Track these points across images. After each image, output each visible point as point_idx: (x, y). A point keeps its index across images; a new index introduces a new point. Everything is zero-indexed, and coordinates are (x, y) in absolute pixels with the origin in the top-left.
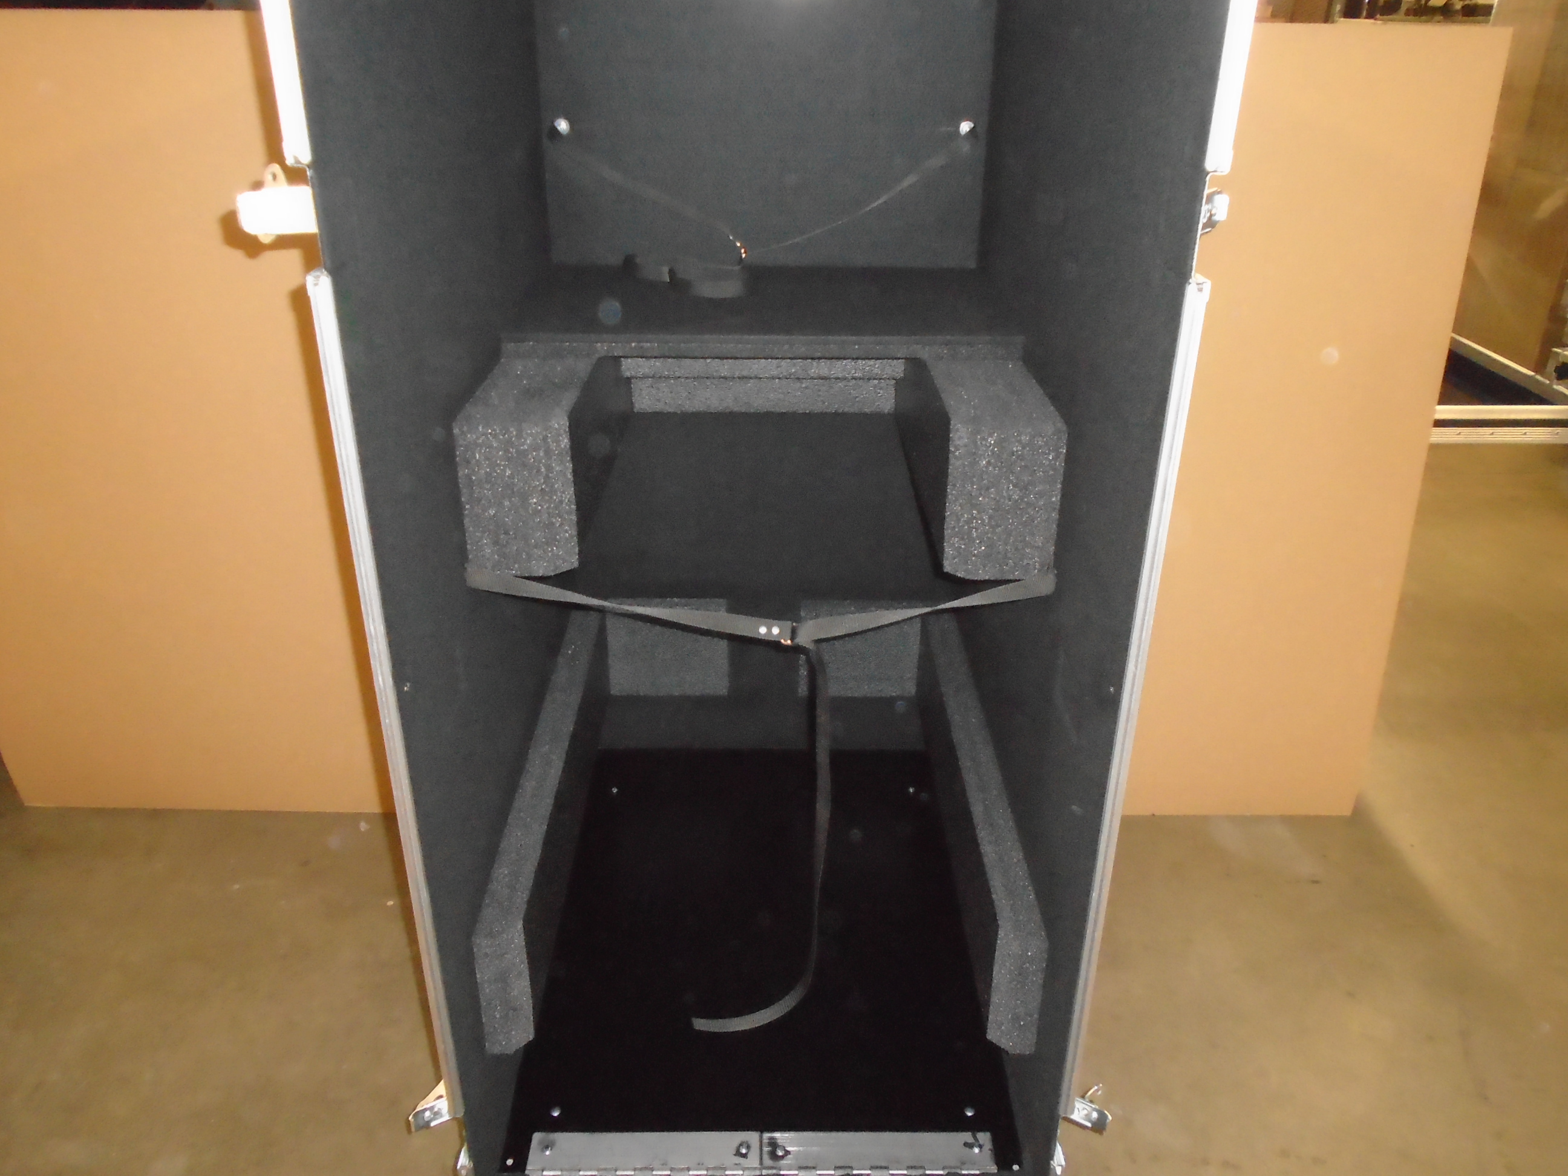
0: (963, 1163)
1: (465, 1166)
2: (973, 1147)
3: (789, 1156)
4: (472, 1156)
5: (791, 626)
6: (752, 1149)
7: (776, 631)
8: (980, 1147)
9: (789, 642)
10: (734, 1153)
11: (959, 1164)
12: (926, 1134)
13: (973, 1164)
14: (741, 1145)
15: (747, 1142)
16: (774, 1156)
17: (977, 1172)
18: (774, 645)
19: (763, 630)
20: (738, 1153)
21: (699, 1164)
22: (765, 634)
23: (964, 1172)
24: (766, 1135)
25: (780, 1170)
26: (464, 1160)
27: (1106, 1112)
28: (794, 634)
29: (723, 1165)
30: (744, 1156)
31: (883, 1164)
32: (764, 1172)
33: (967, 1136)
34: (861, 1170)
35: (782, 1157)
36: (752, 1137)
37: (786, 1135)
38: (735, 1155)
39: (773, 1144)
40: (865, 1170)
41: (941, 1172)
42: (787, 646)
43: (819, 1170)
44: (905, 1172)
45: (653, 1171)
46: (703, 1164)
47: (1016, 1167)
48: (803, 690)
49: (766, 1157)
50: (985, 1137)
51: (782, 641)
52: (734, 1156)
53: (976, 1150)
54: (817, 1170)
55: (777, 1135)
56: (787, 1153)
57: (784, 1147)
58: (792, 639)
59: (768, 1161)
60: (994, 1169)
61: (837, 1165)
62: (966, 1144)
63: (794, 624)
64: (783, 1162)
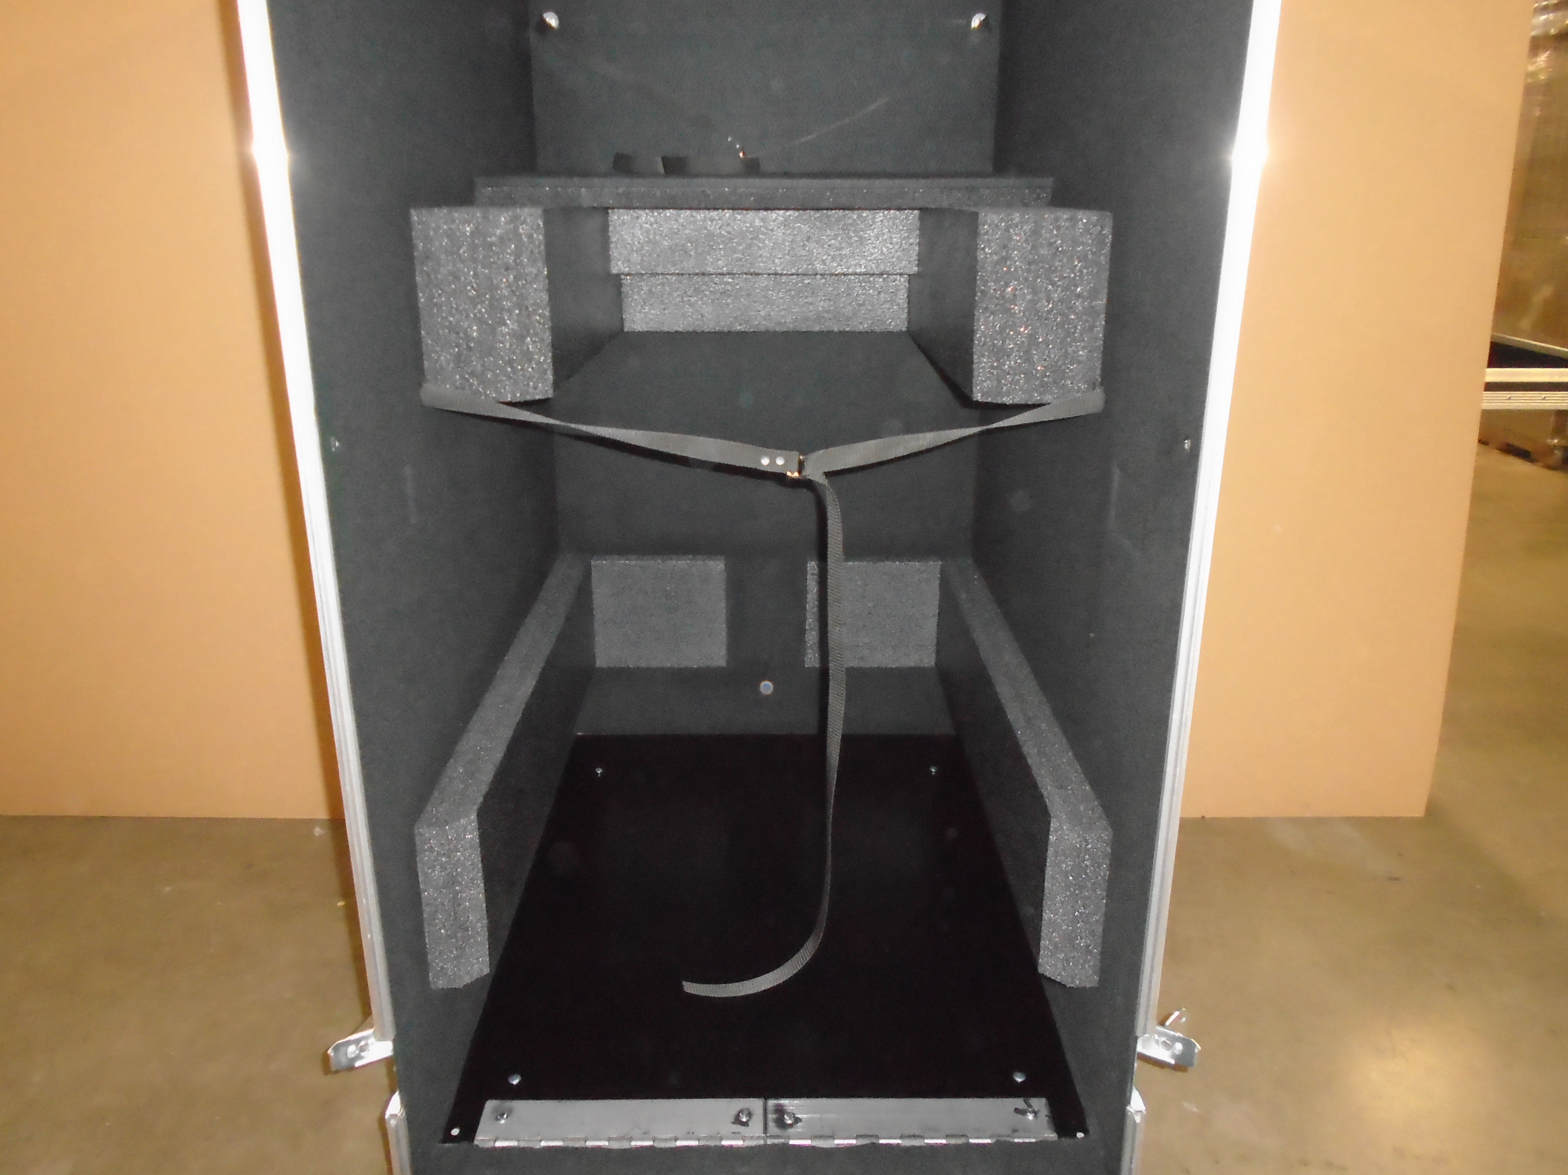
0: (1015, 1131)
1: (396, 1115)
2: (1026, 1113)
3: (799, 1124)
4: (407, 1104)
5: (797, 460)
6: (754, 1118)
7: (780, 462)
8: (1035, 1113)
9: (796, 475)
10: (733, 1121)
11: (1009, 1132)
12: (966, 1100)
13: (1027, 1132)
14: (741, 1111)
15: (748, 1110)
16: (781, 1123)
17: (1033, 1140)
18: (779, 478)
19: (765, 461)
20: (737, 1121)
21: (688, 1133)
22: (768, 465)
23: (1016, 1140)
24: (772, 1102)
25: (789, 1139)
26: (395, 1106)
27: (1192, 1040)
28: (801, 467)
29: (719, 1134)
30: (745, 1124)
31: (917, 1133)
32: (769, 1142)
33: (1019, 1103)
34: (890, 1138)
35: (791, 1126)
36: (755, 1104)
37: (796, 1101)
38: (733, 1123)
39: (780, 1111)
40: (894, 1139)
41: (989, 1141)
42: (793, 480)
43: (839, 1139)
44: (944, 1141)
45: (631, 1141)
46: (693, 1133)
47: (1080, 1135)
48: (811, 659)
49: (771, 1125)
50: (1040, 1104)
51: (789, 474)
52: (731, 1124)
53: (1030, 1117)
54: (834, 1139)
55: (785, 1102)
56: (797, 1120)
57: (794, 1114)
58: (800, 472)
59: (773, 1128)
60: (1052, 1136)
61: (859, 1134)
62: (1017, 1110)
63: (801, 457)
64: (791, 1131)
